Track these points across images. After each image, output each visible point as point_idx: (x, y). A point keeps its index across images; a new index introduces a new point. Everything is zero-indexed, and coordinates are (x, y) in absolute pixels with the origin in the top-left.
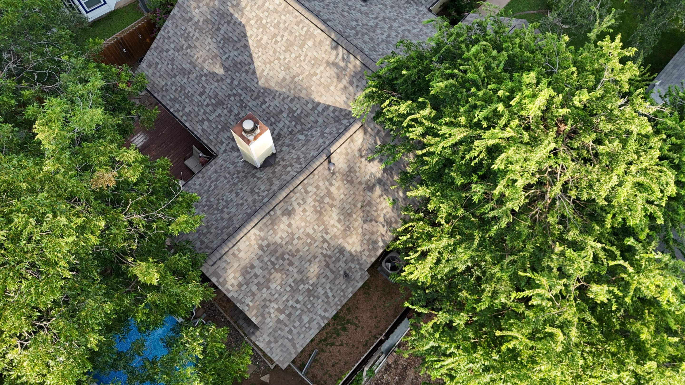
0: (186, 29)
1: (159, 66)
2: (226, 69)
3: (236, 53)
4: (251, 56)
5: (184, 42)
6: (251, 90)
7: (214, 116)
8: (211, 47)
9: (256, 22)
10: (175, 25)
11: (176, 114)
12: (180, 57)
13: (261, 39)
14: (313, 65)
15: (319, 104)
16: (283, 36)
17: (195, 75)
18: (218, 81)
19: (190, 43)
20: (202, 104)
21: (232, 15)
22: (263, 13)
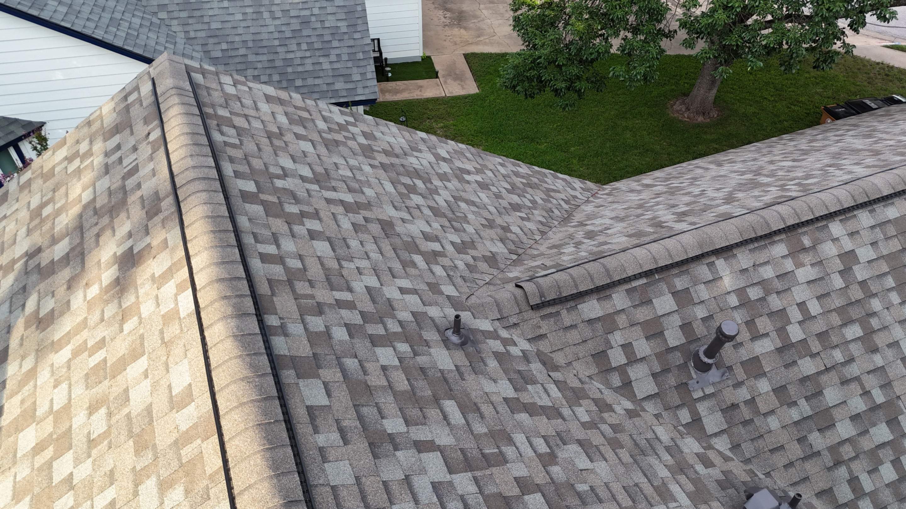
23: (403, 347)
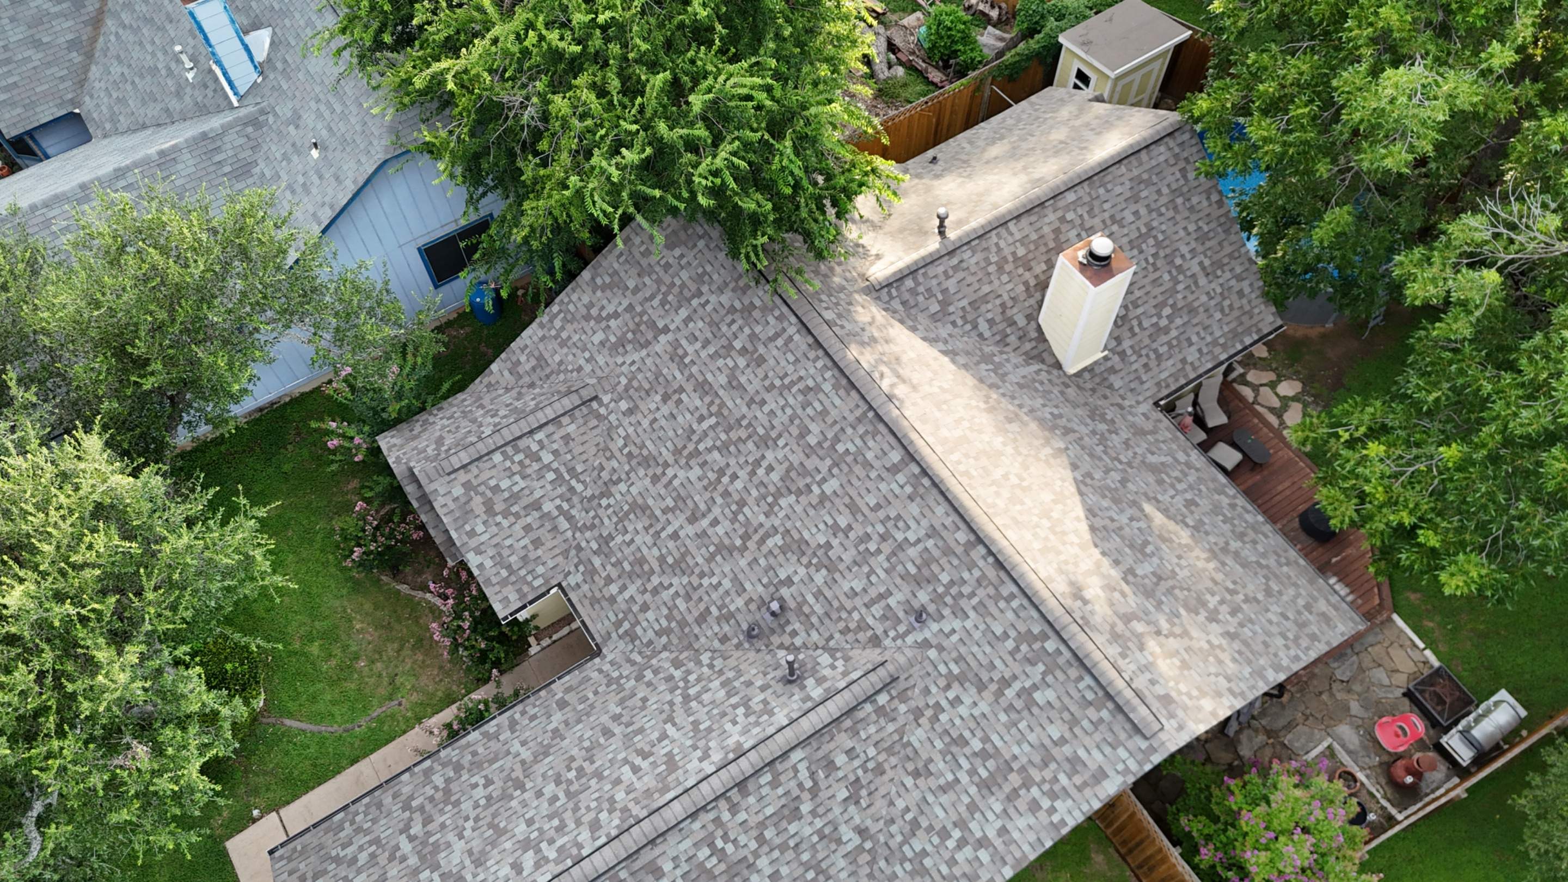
0: (1241, 625)
1: (1301, 602)
2: (1135, 504)
3: (1116, 517)
4: (1081, 493)
5: (1244, 606)
6: (1083, 448)
7: (1163, 459)
8: (1175, 560)
9: (1064, 533)
10: (1272, 650)
11: (1249, 507)
12: (1251, 587)
13: (1055, 502)
14: (945, 402)
15: (945, 353)
16: (1006, 477)
17: (1212, 539)
18: (1158, 501)
19: (1228, 597)
20: (1191, 487)
21: (1125, 579)
22: (1046, 539)
23: (941, 590)
